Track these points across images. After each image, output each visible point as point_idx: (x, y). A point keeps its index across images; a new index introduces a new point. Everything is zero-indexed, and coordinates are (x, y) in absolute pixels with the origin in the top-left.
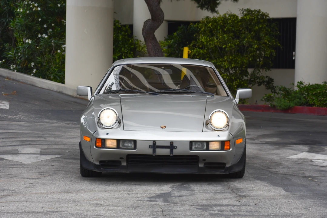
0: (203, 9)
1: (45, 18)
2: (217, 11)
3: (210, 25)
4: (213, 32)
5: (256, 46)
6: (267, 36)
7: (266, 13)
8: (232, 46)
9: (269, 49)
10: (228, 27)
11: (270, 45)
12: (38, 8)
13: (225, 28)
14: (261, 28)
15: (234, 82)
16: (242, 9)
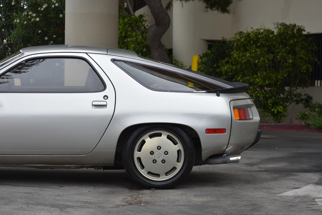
0: (213, 10)
1: (45, 29)
2: (228, 10)
3: (243, 40)
4: (247, 48)
5: (290, 61)
6: (303, 51)
7: (302, 26)
8: (266, 61)
9: (305, 64)
10: (261, 41)
11: (306, 60)
12: (37, 18)
13: (259, 43)
14: (297, 42)
15: (269, 100)
16: (276, 23)
